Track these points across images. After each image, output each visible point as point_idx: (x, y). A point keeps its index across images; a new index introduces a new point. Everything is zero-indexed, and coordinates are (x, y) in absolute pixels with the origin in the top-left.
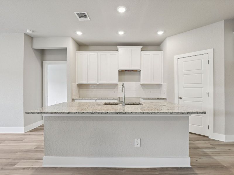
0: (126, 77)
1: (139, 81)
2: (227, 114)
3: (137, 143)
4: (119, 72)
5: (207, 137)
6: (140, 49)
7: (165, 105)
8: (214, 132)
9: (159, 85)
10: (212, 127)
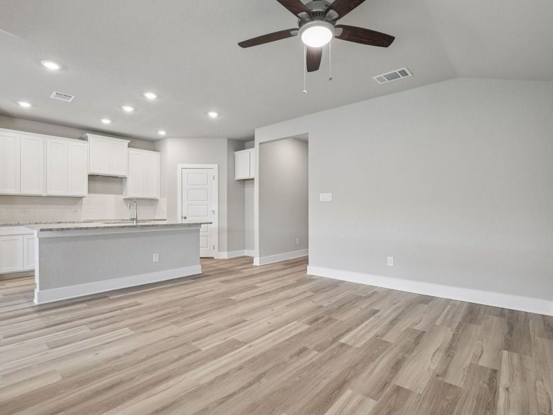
0: (98, 185)
1: (122, 193)
2: (229, 231)
3: (156, 258)
4: (89, 176)
5: (213, 258)
6: (127, 145)
7: (164, 218)
8: (219, 251)
9: (153, 201)
10: (216, 247)
